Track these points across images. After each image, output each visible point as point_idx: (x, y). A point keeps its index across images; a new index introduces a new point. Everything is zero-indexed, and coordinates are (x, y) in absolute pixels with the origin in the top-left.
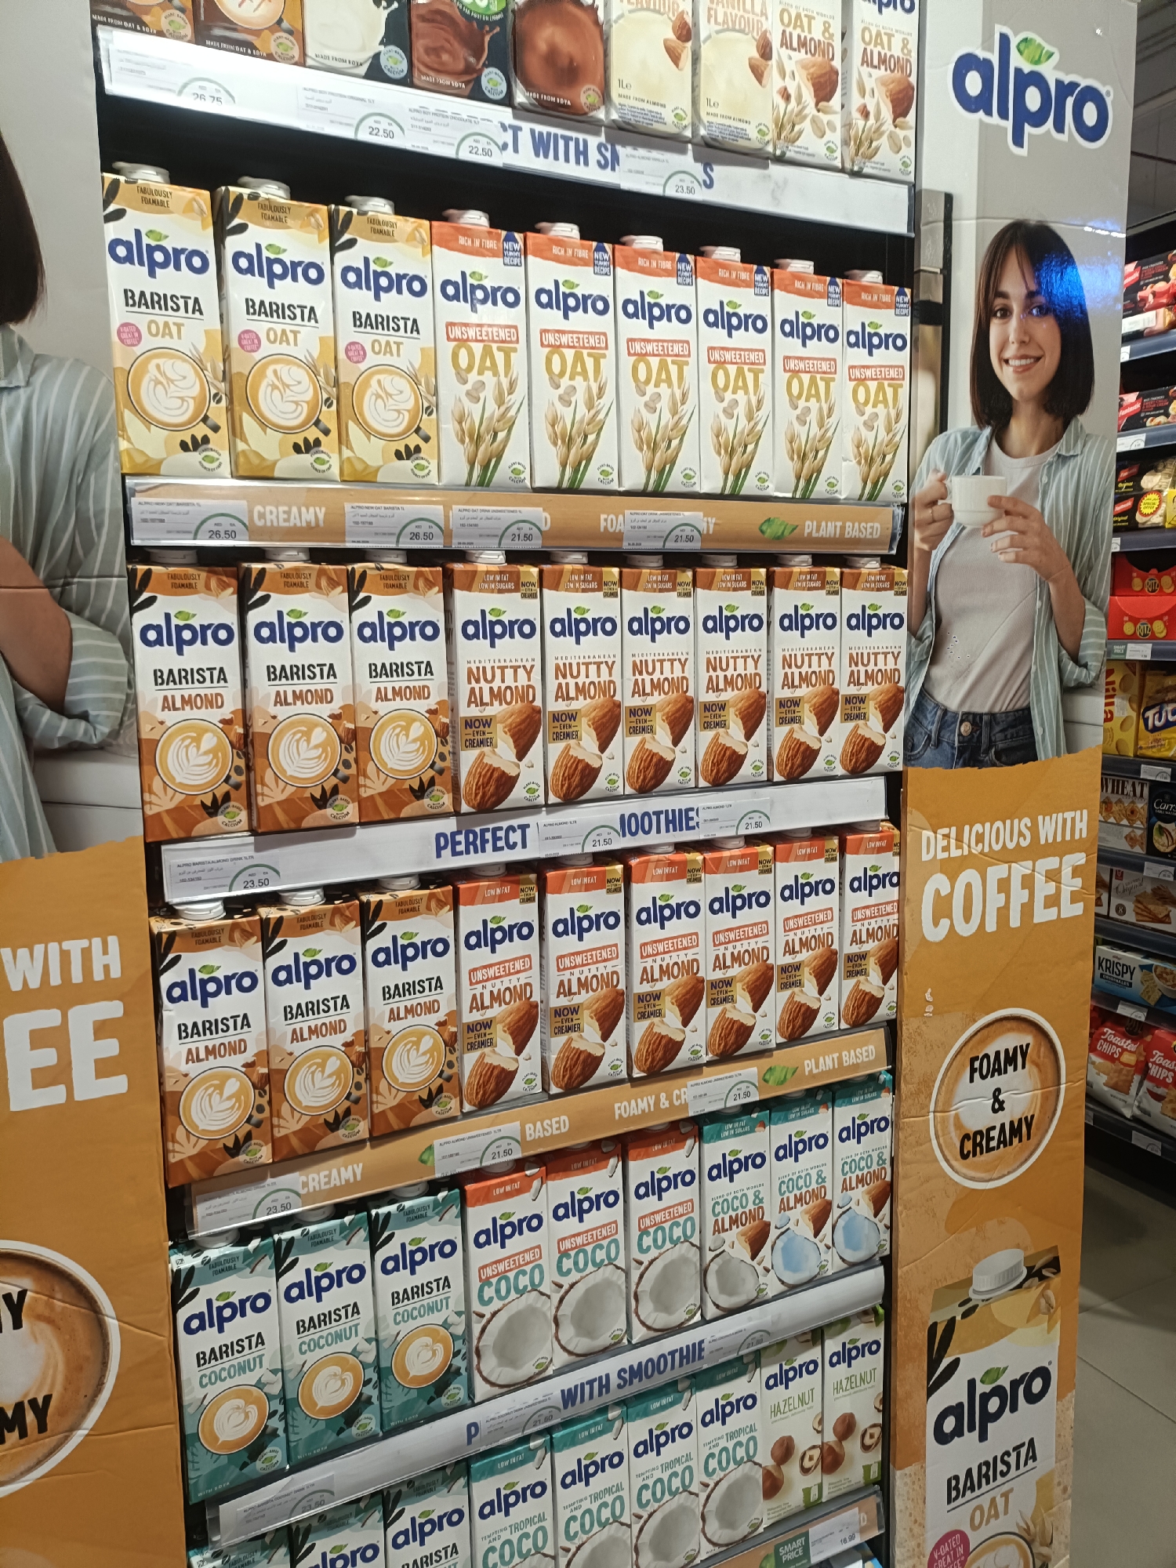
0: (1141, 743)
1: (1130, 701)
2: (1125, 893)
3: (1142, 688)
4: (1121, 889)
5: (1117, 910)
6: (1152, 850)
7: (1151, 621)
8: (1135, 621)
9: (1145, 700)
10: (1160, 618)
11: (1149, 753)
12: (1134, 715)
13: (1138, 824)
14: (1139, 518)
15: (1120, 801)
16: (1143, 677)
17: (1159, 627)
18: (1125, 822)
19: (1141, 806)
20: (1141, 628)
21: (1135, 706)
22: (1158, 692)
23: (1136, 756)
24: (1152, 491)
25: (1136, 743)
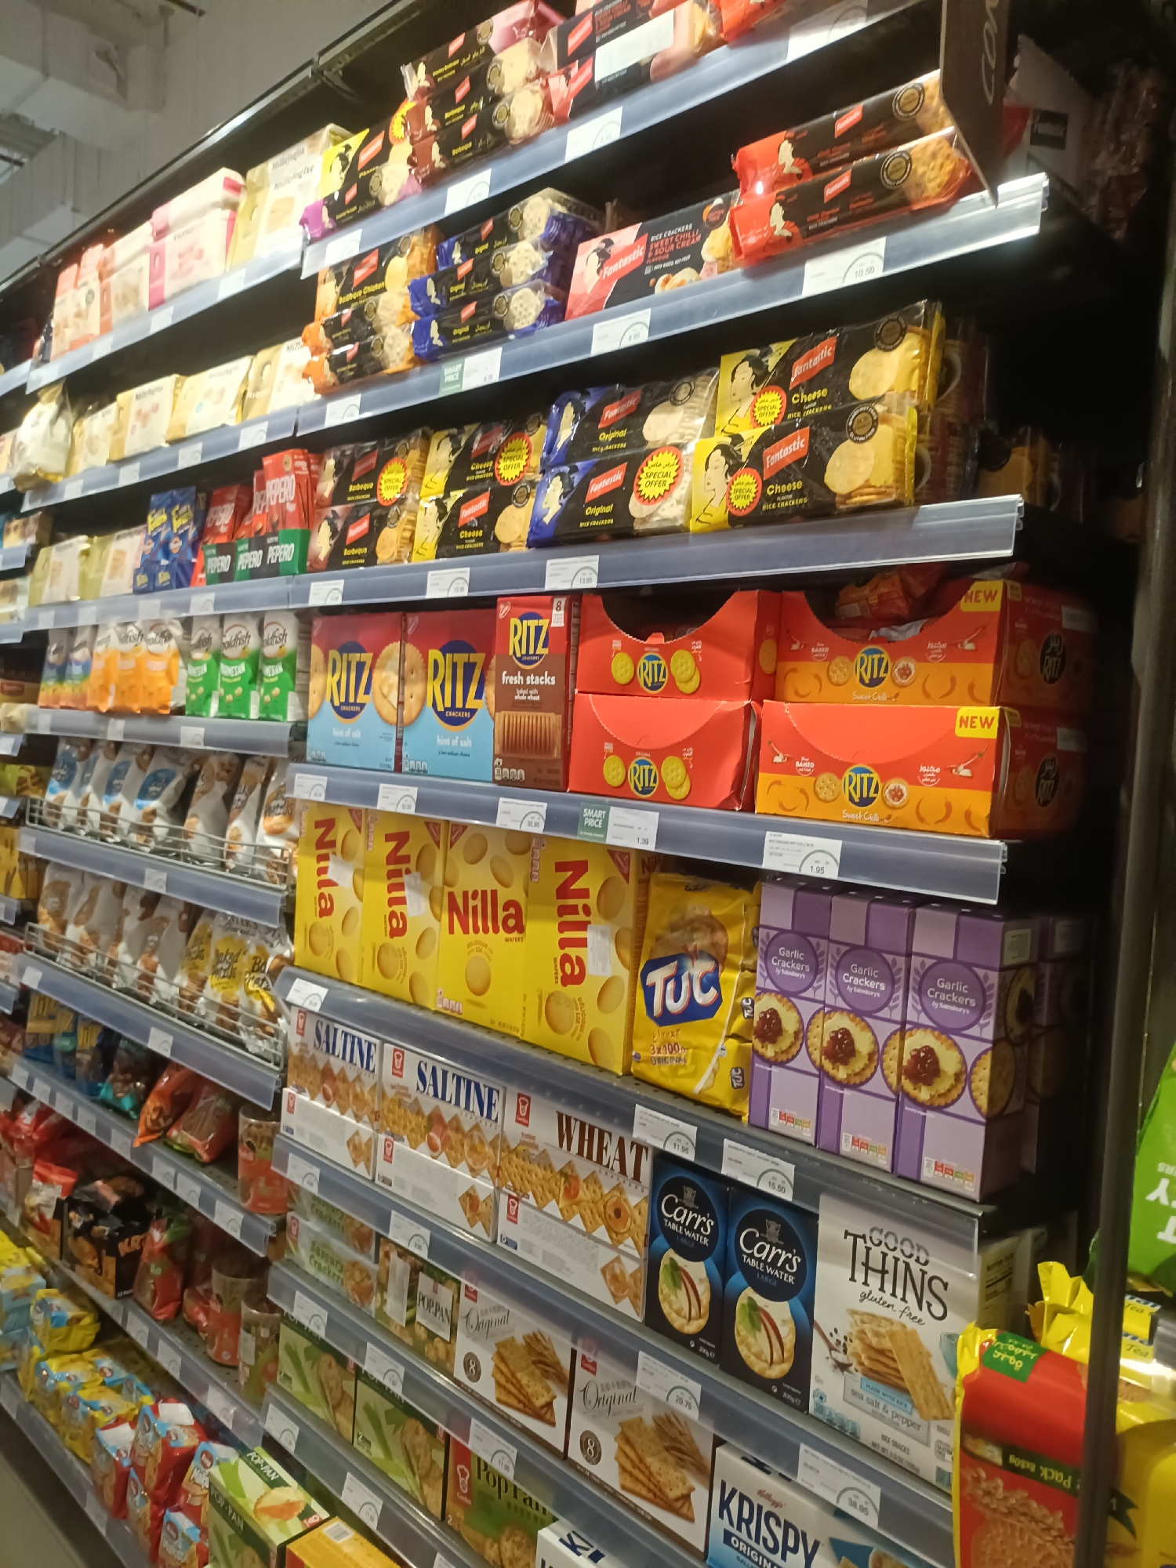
0: (639, 1046)
1: (618, 942)
2: (603, 1405)
3: (642, 910)
4: (591, 1395)
5: (584, 1446)
6: (655, 1319)
7: (659, 755)
8: (626, 753)
9: (648, 943)
10: (675, 750)
11: (654, 1073)
12: (625, 974)
13: (628, 1245)
14: (636, 508)
15: (593, 1179)
16: (644, 885)
17: (674, 774)
18: (601, 1232)
19: (636, 1198)
20: (638, 771)
21: (628, 956)
22: (673, 928)
23: (627, 1073)
24: (663, 447)
25: (629, 1046)
